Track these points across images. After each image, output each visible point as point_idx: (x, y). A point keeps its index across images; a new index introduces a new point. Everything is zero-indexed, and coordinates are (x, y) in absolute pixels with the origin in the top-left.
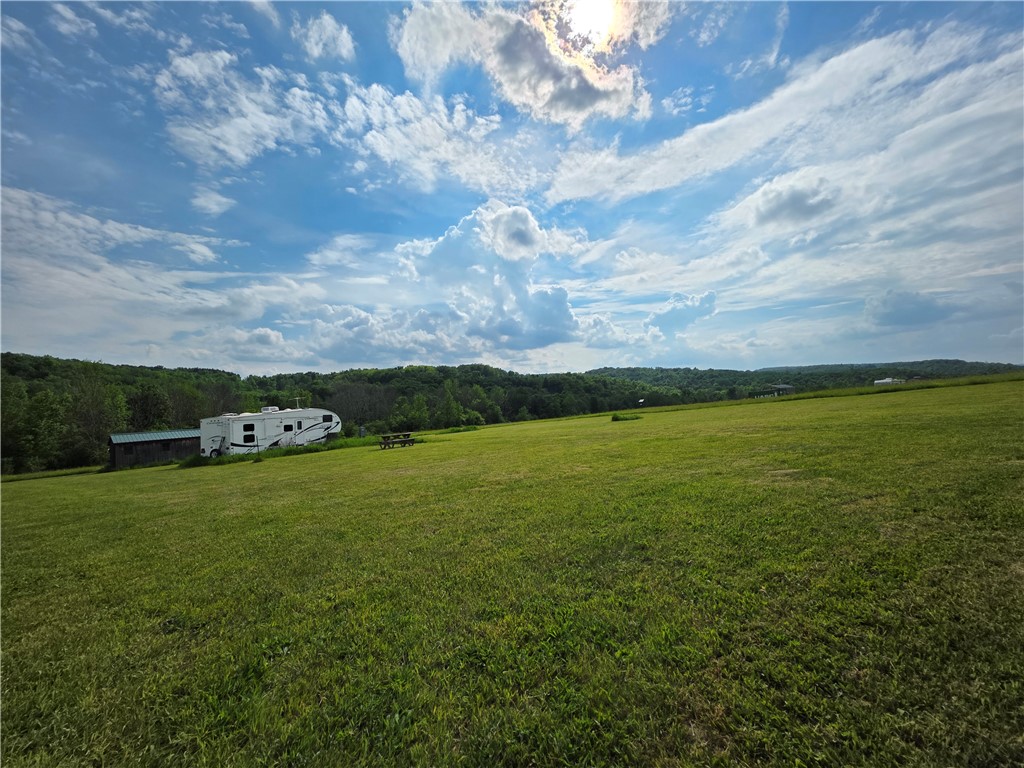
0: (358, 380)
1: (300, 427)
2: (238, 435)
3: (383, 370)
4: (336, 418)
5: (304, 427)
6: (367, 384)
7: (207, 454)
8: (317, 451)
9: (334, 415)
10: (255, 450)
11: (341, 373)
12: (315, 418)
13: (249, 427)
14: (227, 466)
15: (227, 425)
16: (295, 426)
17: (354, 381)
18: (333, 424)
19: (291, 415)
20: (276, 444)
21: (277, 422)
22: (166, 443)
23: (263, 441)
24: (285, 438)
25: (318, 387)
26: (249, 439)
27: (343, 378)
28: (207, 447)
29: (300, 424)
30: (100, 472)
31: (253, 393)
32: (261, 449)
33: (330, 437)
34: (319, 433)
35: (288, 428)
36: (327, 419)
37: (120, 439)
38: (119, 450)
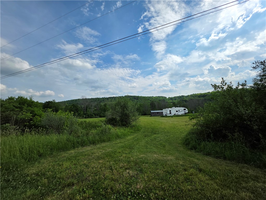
0: (196, 97)
1: (179, 111)
2: (169, 112)
3: (203, 94)
4: (187, 109)
5: (180, 111)
6: (198, 98)
7: (164, 115)
8: (182, 116)
9: (186, 109)
10: (171, 115)
11: (190, 95)
12: (182, 109)
13: (170, 111)
14: (167, 118)
15: (167, 110)
16: (178, 111)
17: (194, 97)
18: (186, 111)
19: (178, 109)
20: (175, 114)
21: (175, 110)
22: (158, 113)
23: (173, 114)
24: (177, 113)
25: (184, 99)
26: (170, 113)
27: (191, 96)
28: (164, 114)
29: (179, 110)
30: (150, 116)
31: (169, 101)
32: (172, 115)
33: (185, 113)
34: (183, 113)
35: (177, 111)
36: (185, 109)
37: (152, 111)
38: (152, 113)
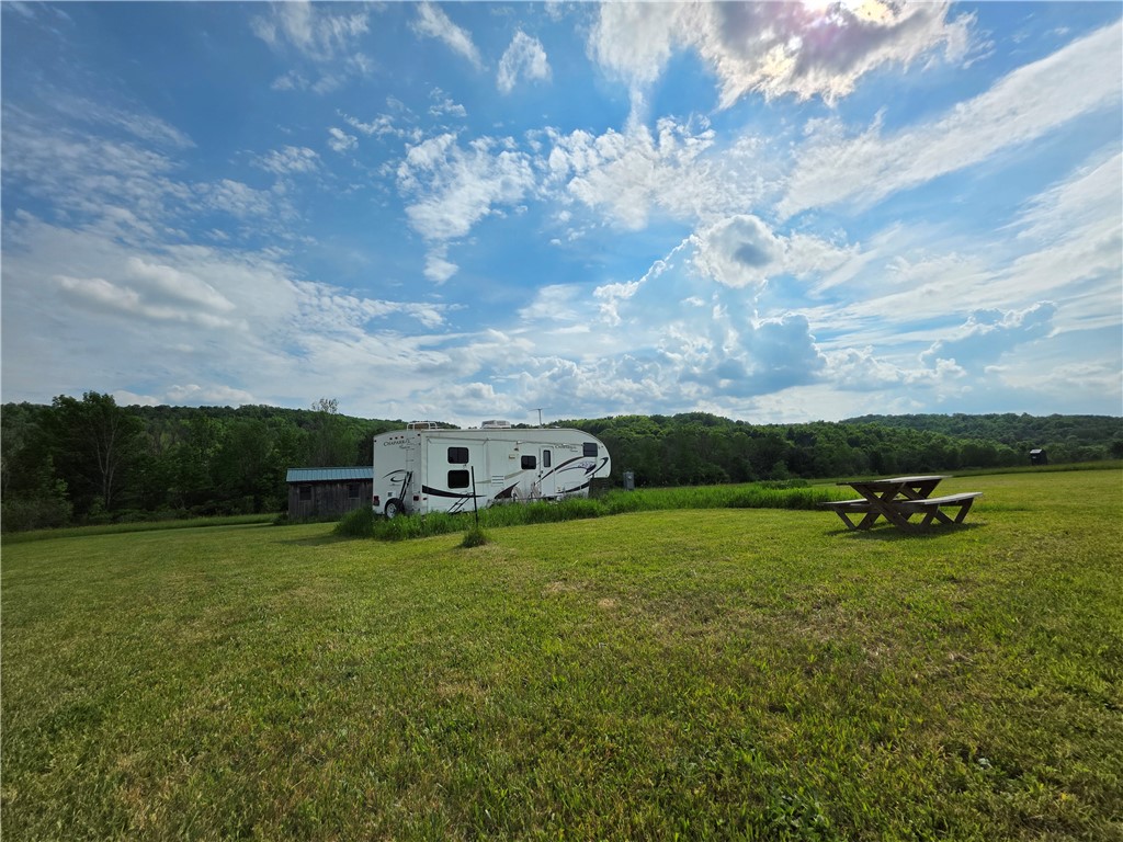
1: (548, 464)
2: (438, 471)
3: (593, 420)
4: (603, 452)
5: (554, 464)
9: (599, 443)
10: (468, 506)
12: (571, 447)
13: (458, 455)
16: (540, 460)
18: (599, 461)
19: (535, 436)
20: (506, 493)
21: (509, 449)
23: (485, 490)
24: (524, 481)
26: (459, 479)
28: (383, 494)
29: (547, 454)
32: (480, 502)
34: (578, 477)
35: (528, 463)
36: (590, 450)
37: (293, 476)
38: (294, 493)
